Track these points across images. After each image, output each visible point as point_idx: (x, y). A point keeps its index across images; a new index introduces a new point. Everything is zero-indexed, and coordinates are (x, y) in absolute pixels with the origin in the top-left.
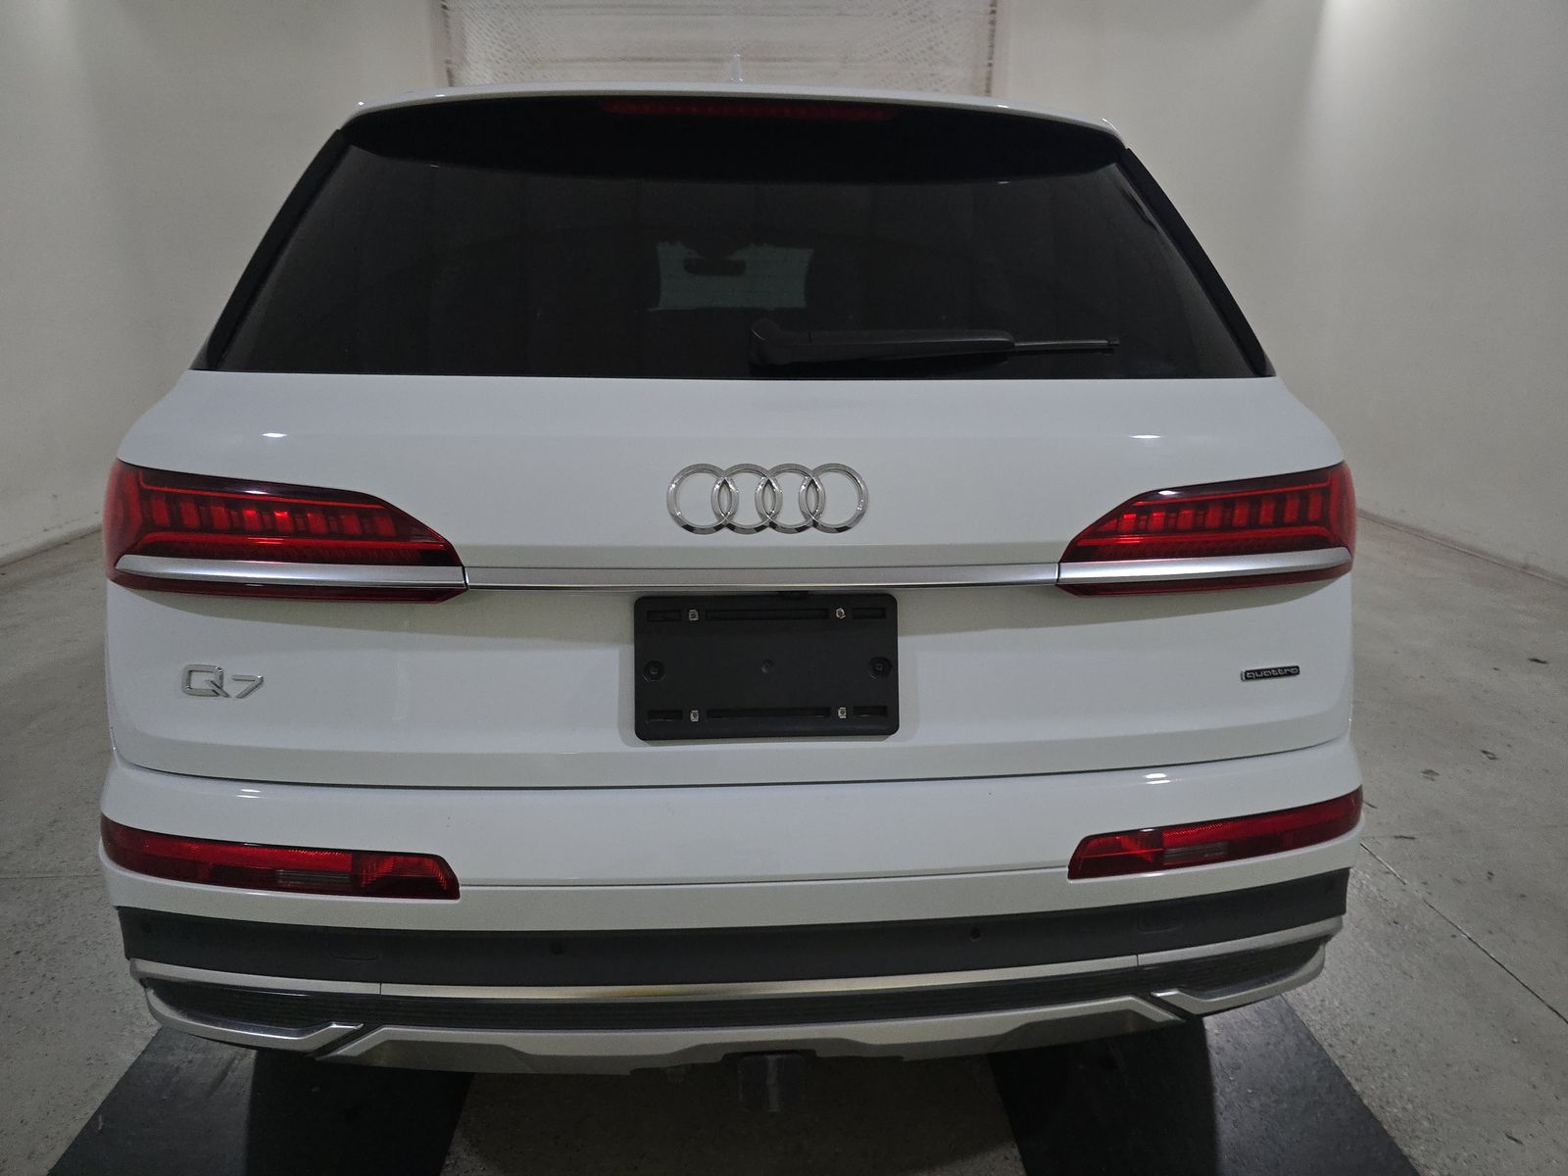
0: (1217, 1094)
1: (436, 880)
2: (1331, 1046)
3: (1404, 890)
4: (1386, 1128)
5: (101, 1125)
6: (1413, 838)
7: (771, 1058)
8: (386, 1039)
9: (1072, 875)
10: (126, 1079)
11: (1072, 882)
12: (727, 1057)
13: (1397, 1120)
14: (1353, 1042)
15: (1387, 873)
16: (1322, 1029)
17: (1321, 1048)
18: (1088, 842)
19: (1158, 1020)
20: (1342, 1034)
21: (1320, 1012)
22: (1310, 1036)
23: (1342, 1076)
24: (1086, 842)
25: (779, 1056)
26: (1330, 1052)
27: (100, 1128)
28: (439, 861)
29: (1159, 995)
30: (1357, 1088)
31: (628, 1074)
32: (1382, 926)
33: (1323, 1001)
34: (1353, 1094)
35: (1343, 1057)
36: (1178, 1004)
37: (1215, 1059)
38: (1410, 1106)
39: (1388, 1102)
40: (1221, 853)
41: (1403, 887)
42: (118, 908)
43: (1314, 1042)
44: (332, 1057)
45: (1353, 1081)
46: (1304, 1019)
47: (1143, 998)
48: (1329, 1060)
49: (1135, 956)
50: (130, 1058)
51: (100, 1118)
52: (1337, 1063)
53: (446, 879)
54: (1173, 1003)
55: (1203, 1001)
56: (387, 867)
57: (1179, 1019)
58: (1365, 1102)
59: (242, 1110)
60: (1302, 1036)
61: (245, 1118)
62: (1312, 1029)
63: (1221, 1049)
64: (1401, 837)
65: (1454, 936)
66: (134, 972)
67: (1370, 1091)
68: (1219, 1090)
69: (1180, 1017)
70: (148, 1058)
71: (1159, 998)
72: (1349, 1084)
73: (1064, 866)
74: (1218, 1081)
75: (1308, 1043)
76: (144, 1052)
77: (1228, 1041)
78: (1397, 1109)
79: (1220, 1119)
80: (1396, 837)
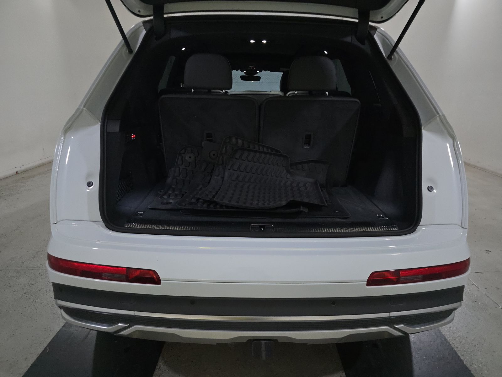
0: (413, 358)
1: (154, 278)
2: (453, 343)
3: (478, 291)
4: (472, 372)
5: (48, 350)
6: (482, 273)
7: (263, 342)
8: (136, 330)
9: (368, 285)
10: (57, 335)
11: (368, 287)
12: (248, 340)
13: (476, 370)
14: (461, 342)
15: (473, 284)
16: (450, 337)
17: (449, 344)
18: (373, 274)
19: (396, 335)
20: (457, 339)
21: (449, 331)
22: (446, 339)
23: (456, 354)
24: (373, 273)
25: (265, 341)
26: (453, 345)
27: (48, 351)
28: (154, 272)
29: (396, 326)
30: (462, 358)
31: (215, 344)
32: (471, 303)
33: (450, 327)
34: (461, 360)
35: (457, 347)
36: (402, 329)
37: (413, 346)
38: (480, 365)
39: (473, 364)
40: (420, 279)
41: (479, 290)
42: (52, 283)
43: (447, 342)
44: (119, 335)
45: (460, 355)
46: (443, 333)
47: (391, 327)
48: (453, 349)
49: (389, 313)
50: (58, 329)
51: (48, 348)
52: (455, 350)
53: (157, 278)
54: (401, 329)
55: (412, 329)
56: (138, 273)
57: (403, 335)
58: (465, 363)
59: (92, 347)
60: (443, 340)
61: (94, 350)
62: (446, 337)
63: (415, 343)
64: (478, 272)
65: (496, 307)
66: (57, 304)
67: (467, 360)
68: (414, 357)
69: (403, 334)
70: (63, 329)
71: (396, 327)
72: (459, 357)
73: (365, 282)
74: (414, 354)
75: (445, 341)
76: (63, 327)
77: (417, 340)
78: (476, 366)
79: (414, 367)
80: (476, 273)
